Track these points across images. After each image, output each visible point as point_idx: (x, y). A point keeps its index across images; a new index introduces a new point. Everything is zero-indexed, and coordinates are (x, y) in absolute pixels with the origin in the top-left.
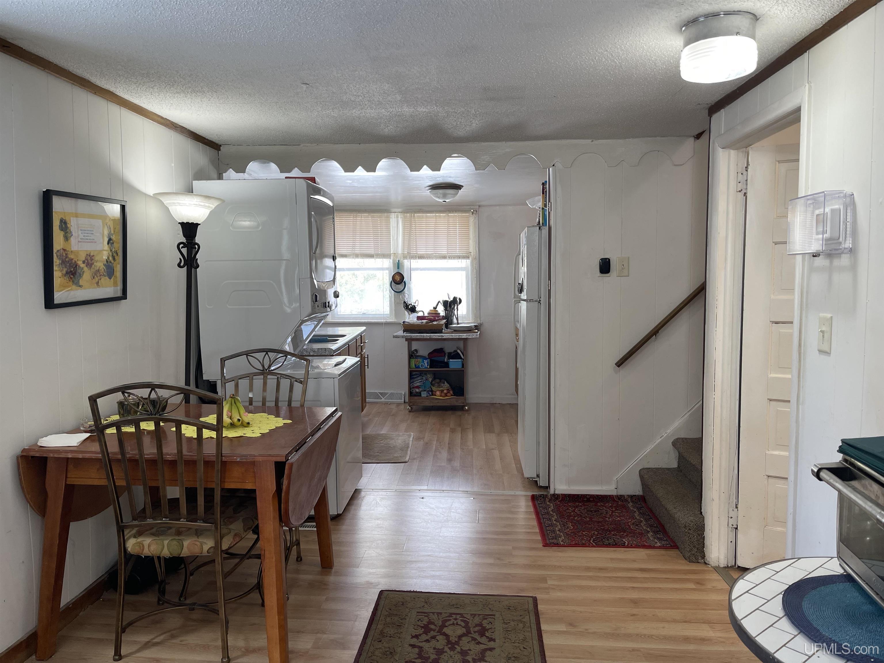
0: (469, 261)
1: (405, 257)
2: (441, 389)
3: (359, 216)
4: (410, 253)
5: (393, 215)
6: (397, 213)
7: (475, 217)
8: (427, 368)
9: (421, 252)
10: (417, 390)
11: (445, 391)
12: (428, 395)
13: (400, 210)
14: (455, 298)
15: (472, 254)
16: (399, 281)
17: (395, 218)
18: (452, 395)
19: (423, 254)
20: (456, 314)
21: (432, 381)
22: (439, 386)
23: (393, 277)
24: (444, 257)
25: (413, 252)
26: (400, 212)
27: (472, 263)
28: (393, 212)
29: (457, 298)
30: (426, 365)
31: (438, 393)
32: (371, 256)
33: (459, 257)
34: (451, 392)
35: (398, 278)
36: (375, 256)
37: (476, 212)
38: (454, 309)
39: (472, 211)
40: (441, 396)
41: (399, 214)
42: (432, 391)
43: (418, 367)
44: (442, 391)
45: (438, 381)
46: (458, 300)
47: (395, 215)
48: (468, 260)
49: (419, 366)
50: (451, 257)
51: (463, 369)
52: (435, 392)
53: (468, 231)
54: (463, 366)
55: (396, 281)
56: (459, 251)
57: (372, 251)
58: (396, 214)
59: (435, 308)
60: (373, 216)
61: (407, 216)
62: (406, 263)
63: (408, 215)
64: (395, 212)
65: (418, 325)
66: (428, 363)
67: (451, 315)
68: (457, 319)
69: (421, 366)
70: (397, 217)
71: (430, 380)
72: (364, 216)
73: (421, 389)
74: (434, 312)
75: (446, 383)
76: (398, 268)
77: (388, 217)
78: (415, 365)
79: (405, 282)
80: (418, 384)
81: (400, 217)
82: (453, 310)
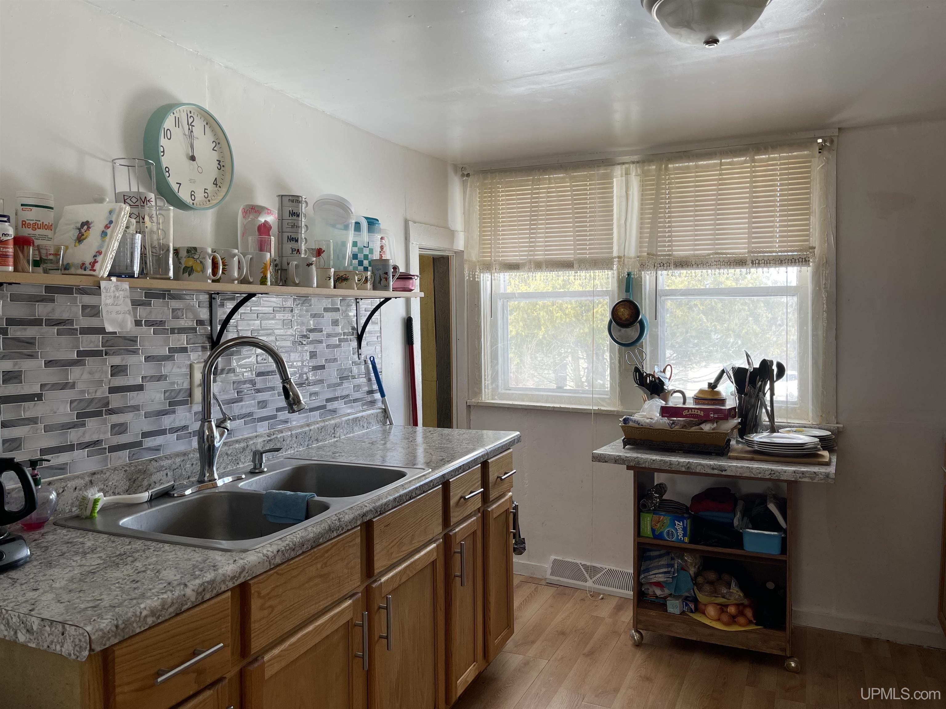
0: (808, 271)
1: (643, 266)
2: (721, 600)
3: (545, 179)
4: (657, 255)
5: (618, 171)
6: (627, 166)
7: (828, 159)
8: (683, 542)
9: (681, 252)
10: (658, 592)
11: (732, 610)
12: (686, 609)
13: (635, 158)
14: (766, 365)
15: (816, 250)
16: (626, 320)
17: (622, 176)
18: (750, 622)
19: (687, 257)
20: (768, 404)
21: (697, 575)
22: (715, 593)
23: (614, 312)
24: (740, 262)
25: (662, 251)
26: (633, 163)
27: (816, 275)
28: (619, 164)
29: (772, 362)
30: (681, 532)
31: (711, 611)
32: (567, 265)
33: (781, 261)
34: (749, 613)
35: (624, 313)
36: (576, 266)
37: (832, 142)
38: (761, 390)
39: (820, 141)
40: (719, 620)
41: (632, 166)
42: (695, 600)
43: (659, 537)
44: (723, 608)
45: (712, 576)
46: (775, 368)
47: (621, 170)
48: (804, 268)
49: (661, 533)
50: (758, 262)
51: (783, 558)
52: (705, 605)
53: (809, 193)
54: (784, 549)
55: (621, 319)
56: (779, 247)
57: (569, 255)
58: (624, 166)
59: (713, 386)
60: (575, 177)
61: (649, 171)
62: (647, 278)
63: (654, 167)
64: (623, 163)
65: (661, 431)
66: (684, 529)
67: (754, 407)
68: (771, 416)
69: (668, 535)
70: (627, 174)
71: (692, 571)
72: (555, 178)
73: (667, 592)
74: (710, 397)
75: (734, 589)
76: (627, 290)
77: (608, 177)
78: (653, 531)
79: (642, 323)
80: (661, 578)
81: (634, 174)
82: (761, 393)
